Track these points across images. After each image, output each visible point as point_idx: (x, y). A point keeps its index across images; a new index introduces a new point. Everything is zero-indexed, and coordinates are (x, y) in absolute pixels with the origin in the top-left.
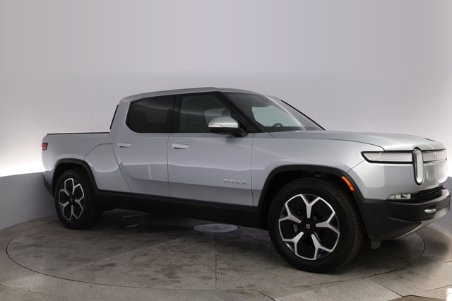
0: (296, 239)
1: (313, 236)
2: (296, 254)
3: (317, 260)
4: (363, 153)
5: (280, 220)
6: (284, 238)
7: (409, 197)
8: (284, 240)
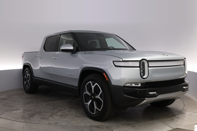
0: (89, 103)
1: (94, 102)
2: (89, 110)
3: (96, 114)
4: (113, 62)
5: (84, 94)
6: (85, 102)
7: (140, 85)
8: (85, 103)
